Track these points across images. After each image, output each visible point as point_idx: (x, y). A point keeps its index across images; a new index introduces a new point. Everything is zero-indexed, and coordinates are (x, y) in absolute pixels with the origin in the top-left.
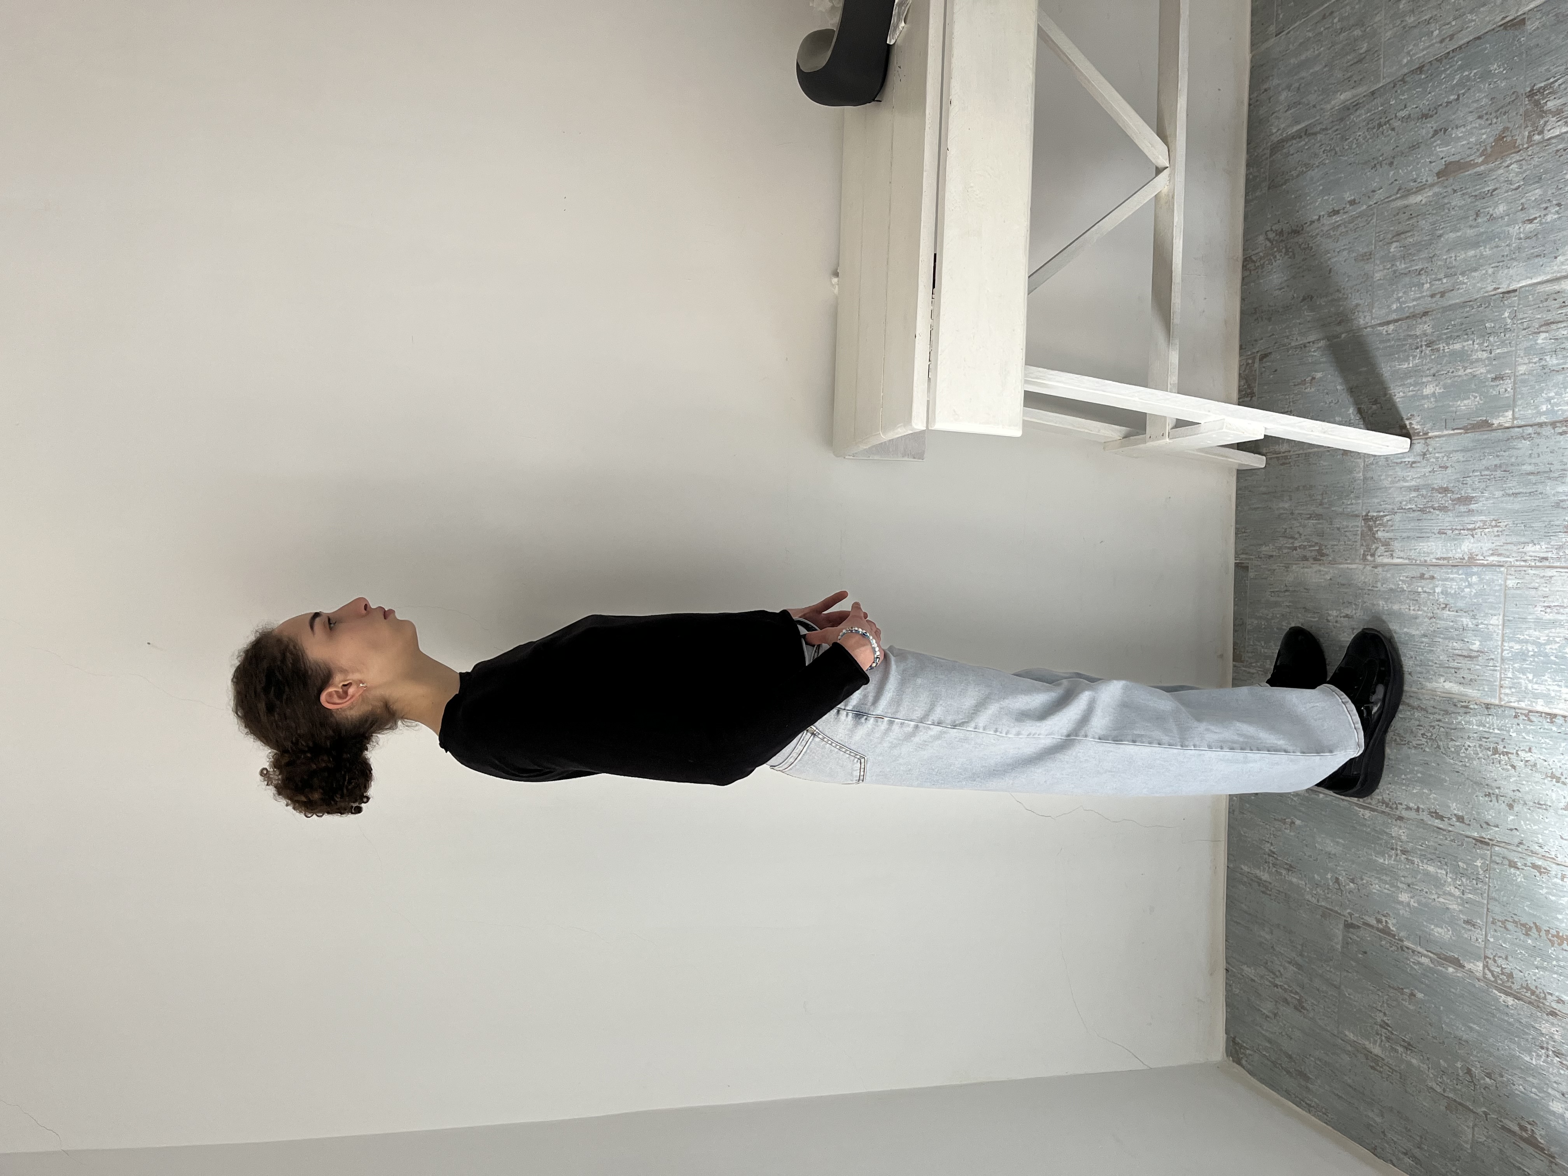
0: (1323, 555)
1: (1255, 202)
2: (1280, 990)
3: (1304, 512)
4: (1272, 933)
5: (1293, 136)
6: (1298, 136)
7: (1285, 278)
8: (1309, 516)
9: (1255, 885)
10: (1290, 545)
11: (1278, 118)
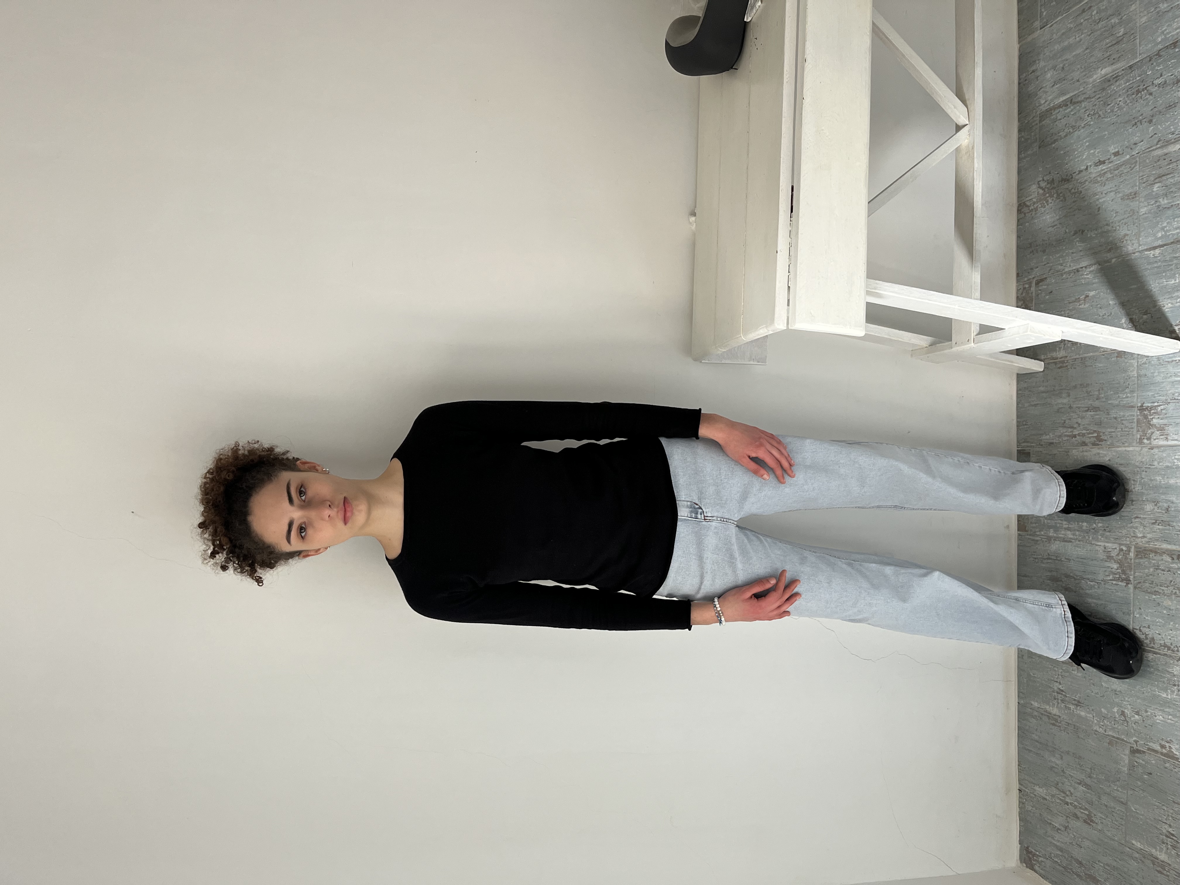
0: (1102, 440)
1: (1028, 159)
2: (1070, 806)
3: (1083, 406)
4: (1062, 758)
5: (1061, 105)
6: (1065, 104)
7: (1058, 217)
8: (1087, 409)
9: (1045, 718)
10: (1071, 434)
11: (1046, 92)
